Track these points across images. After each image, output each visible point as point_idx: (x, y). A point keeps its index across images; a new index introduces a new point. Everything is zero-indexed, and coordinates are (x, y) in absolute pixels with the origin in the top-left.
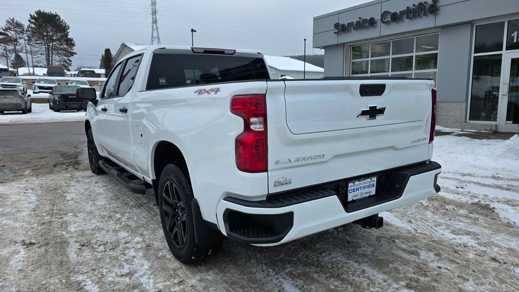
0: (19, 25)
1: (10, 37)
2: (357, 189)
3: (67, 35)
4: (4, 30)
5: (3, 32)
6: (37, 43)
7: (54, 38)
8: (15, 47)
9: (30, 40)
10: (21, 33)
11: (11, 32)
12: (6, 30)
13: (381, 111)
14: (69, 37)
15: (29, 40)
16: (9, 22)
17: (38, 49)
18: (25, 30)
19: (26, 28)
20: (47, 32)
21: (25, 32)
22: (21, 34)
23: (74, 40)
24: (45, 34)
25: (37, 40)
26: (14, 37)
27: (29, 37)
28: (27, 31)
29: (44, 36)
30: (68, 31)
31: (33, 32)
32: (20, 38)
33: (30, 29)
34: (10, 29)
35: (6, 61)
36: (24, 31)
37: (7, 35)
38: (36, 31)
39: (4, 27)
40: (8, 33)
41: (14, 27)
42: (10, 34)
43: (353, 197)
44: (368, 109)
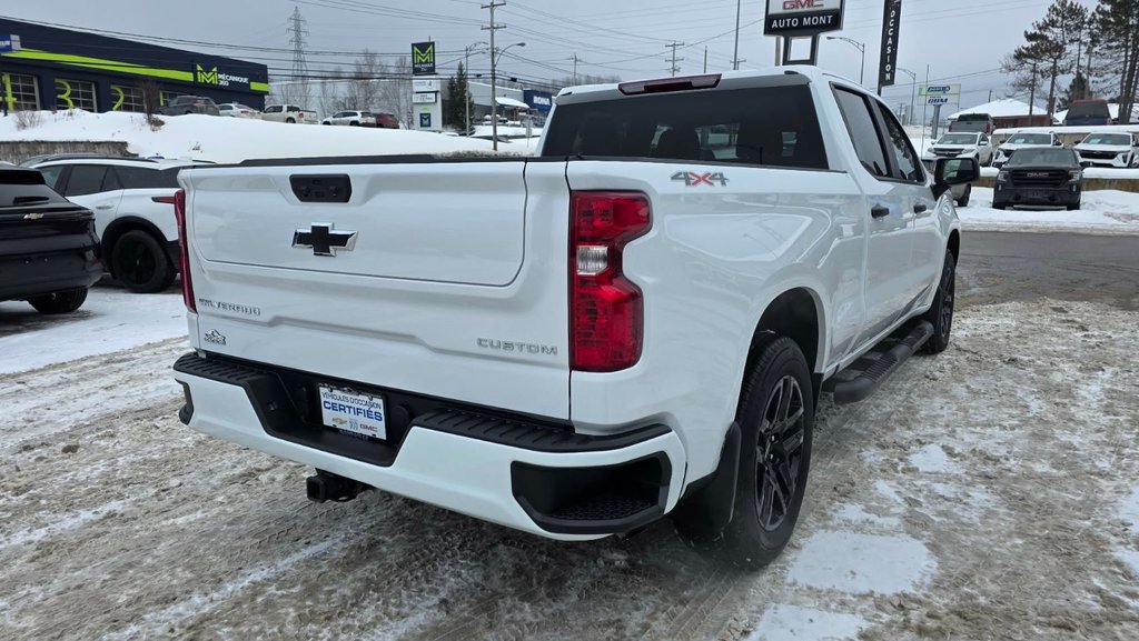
0: (1075, 12)
1: (1050, 42)
2: (342, 408)
4: (1040, 29)
5: (1038, 32)
6: (1109, 48)
8: (1055, 63)
9: (1094, 41)
10: (1075, 29)
11: (1055, 30)
12: (1045, 27)
13: (342, 240)
15: (1092, 42)
16: (1055, 9)
17: (1108, 61)
18: (1086, 20)
19: (1088, 15)
21: (1085, 25)
22: (1075, 33)
25: (1111, 41)
26: (1059, 40)
27: (1092, 35)
28: (1090, 22)
29: (1128, 28)
31: (1102, 22)
32: (1072, 41)
33: (1098, 17)
34: (1053, 23)
35: (1030, 95)
36: (1083, 23)
37: (1046, 38)
38: (1112, 20)
39: (1041, 22)
40: (1047, 33)
41: (1064, 18)
42: (1051, 36)
43: (334, 420)
44: (310, 231)
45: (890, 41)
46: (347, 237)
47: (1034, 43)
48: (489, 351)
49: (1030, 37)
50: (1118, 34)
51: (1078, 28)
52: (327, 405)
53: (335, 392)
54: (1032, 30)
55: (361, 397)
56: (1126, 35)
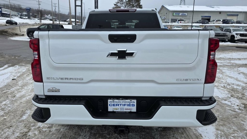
1: (118, 6)
2: (117, 105)
3: (140, 3)
4: (116, 3)
5: (116, 4)
7: (134, 5)
11: (119, 4)
13: (131, 54)
14: (140, 4)
15: (125, 7)
20: (132, 2)
22: (122, 5)
23: (142, 5)
24: (131, 3)
25: (128, 7)
26: (120, 6)
27: (125, 5)
28: (125, 3)
29: (131, 4)
30: (140, 1)
31: (127, 3)
32: (122, 6)
33: (126, 2)
34: (118, 2)
36: (123, 3)
37: (117, 5)
38: (128, 3)
39: (116, 2)
40: (117, 4)
41: (120, 2)
42: (118, 5)
43: (113, 109)
44: (117, 52)
45: (96, 3)
46: (133, 53)
47: (116, 6)
48: (180, 82)
49: (115, 5)
50: (129, 6)
51: (123, 4)
52: (110, 105)
53: (115, 100)
54: (115, 3)
55: (127, 100)
56: (130, 6)
